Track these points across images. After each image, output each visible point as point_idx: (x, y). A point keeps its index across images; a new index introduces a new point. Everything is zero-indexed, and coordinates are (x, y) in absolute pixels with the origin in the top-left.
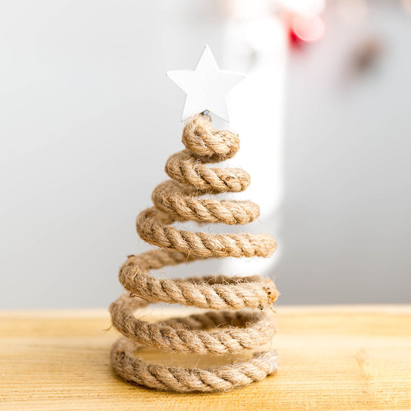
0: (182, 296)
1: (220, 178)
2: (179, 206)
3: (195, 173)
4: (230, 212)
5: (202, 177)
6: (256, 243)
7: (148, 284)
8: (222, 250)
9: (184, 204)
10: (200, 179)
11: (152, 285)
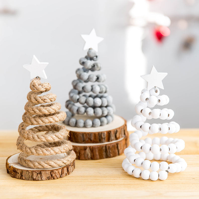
0: (45, 139)
1: (42, 100)
2: (30, 111)
3: (34, 99)
4: (46, 111)
5: (36, 100)
6: (60, 117)
7: (33, 137)
8: (49, 122)
9: (31, 110)
10: (36, 101)
11: (34, 137)
